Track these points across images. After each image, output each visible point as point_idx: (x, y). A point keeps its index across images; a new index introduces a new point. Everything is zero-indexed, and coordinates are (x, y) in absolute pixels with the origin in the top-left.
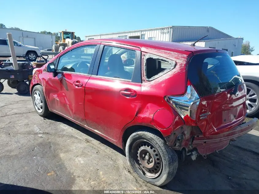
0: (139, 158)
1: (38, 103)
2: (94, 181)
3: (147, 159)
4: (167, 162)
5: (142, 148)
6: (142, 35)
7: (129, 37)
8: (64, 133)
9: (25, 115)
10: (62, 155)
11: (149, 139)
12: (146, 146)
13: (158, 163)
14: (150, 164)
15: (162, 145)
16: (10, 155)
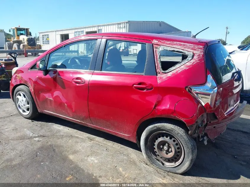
0: (156, 150)
1: (23, 105)
2: (118, 179)
3: (166, 149)
4: (190, 150)
5: (160, 139)
6: (99, 30)
7: (86, 32)
8: (62, 134)
9: (8, 119)
10: (71, 157)
11: (170, 130)
12: (165, 137)
13: (179, 152)
14: (169, 154)
15: (184, 134)
16: (13, 164)
